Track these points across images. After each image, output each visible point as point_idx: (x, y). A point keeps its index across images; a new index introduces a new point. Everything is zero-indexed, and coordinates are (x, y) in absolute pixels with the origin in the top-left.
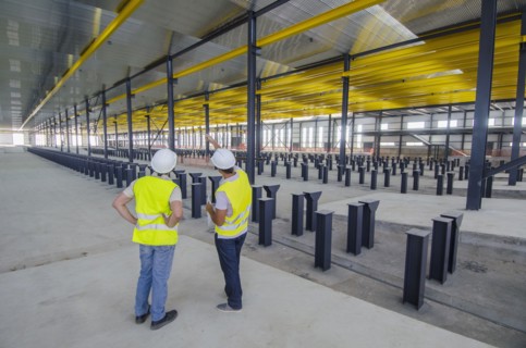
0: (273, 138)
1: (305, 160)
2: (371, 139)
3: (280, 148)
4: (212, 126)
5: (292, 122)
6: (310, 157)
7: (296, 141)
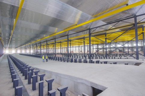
0: (76, 49)
1: (80, 55)
2: (97, 50)
3: (77, 52)
4: (62, 47)
5: (79, 46)
6: (81, 54)
7: (81, 50)
